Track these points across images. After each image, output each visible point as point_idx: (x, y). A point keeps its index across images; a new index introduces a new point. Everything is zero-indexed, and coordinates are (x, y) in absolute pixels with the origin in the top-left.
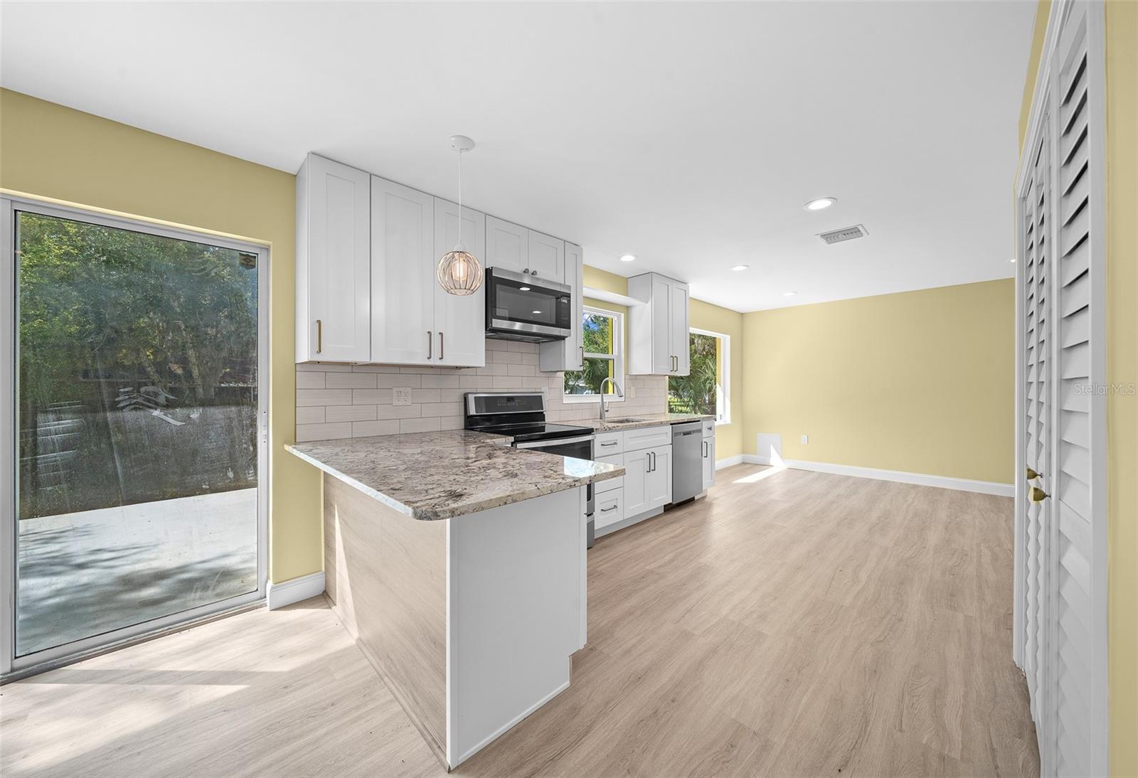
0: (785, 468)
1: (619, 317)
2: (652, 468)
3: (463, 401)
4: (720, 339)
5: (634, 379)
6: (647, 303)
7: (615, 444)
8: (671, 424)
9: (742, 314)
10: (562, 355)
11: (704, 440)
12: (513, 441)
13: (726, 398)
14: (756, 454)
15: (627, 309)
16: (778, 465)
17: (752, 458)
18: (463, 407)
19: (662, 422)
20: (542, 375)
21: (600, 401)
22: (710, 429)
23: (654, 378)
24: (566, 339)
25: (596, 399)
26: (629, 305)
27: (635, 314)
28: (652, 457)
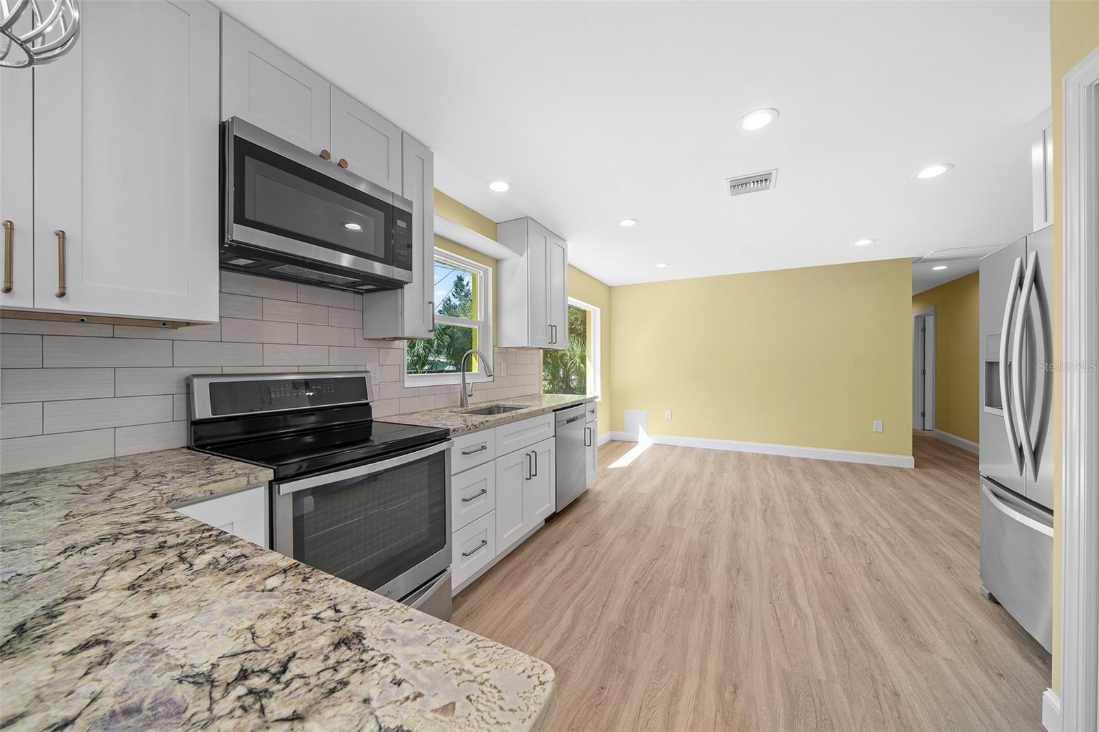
0: (651, 444)
1: (486, 271)
2: (533, 473)
3: (184, 390)
4: (590, 312)
5: (504, 353)
6: (521, 256)
7: (484, 448)
8: (554, 411)
9: (610, 287)
10: (398, 312)
11: (588, 426)
12: (272, 477)
13: (597, 374)
14: (624, 431)
15: (497, 262)
16: (644, 441)
17: (620, 435)
18: (184, 403)
19: (544, 409)
20: (367, 344)
21: (460, 381)
22: (593, 412)
23: (529, 352)
24: (405, 286)
25: (455, 379)
26: (498, 258)
27: (506, 268)
28: (532, 457)
